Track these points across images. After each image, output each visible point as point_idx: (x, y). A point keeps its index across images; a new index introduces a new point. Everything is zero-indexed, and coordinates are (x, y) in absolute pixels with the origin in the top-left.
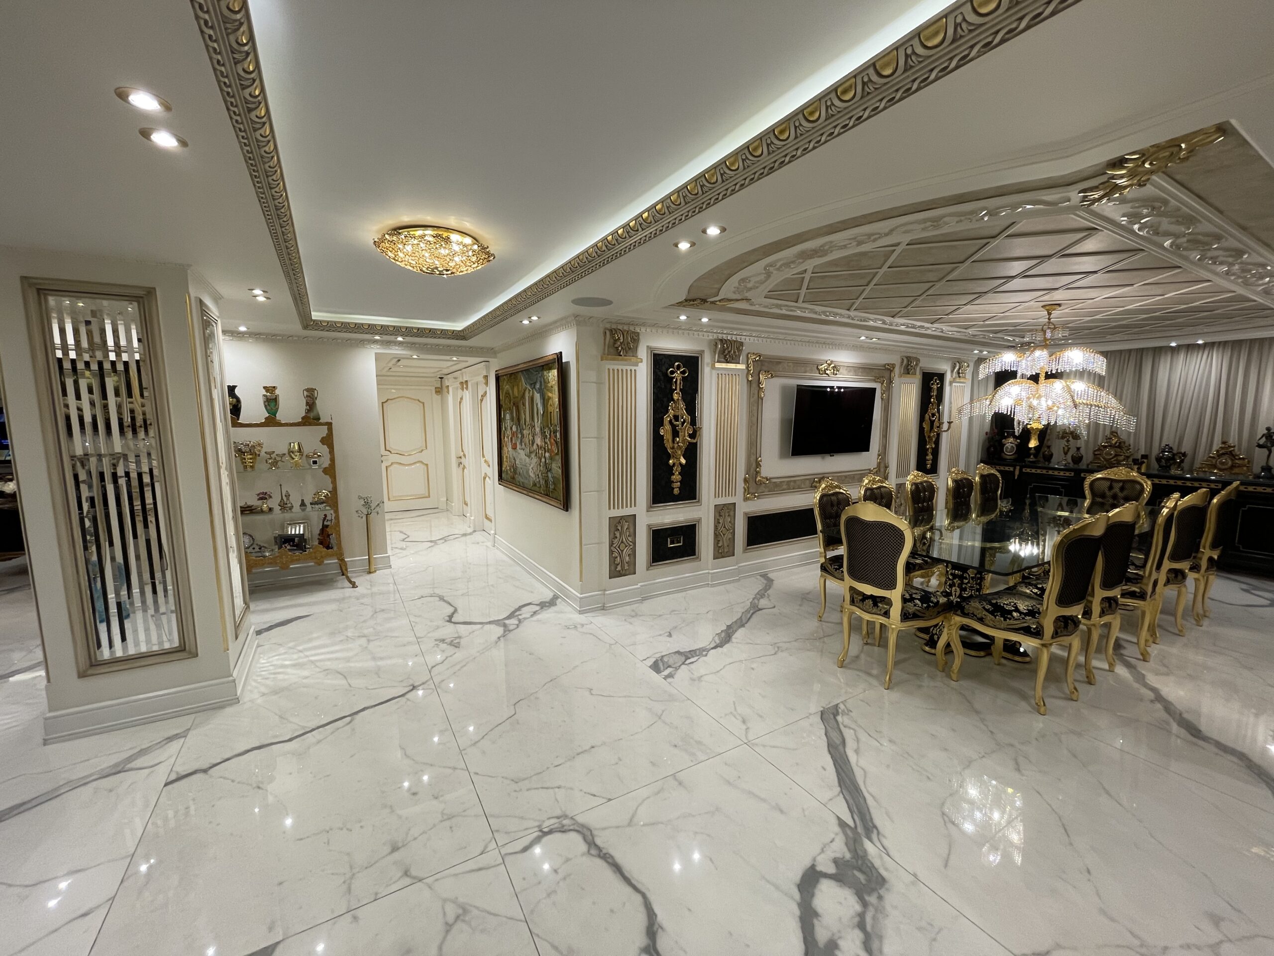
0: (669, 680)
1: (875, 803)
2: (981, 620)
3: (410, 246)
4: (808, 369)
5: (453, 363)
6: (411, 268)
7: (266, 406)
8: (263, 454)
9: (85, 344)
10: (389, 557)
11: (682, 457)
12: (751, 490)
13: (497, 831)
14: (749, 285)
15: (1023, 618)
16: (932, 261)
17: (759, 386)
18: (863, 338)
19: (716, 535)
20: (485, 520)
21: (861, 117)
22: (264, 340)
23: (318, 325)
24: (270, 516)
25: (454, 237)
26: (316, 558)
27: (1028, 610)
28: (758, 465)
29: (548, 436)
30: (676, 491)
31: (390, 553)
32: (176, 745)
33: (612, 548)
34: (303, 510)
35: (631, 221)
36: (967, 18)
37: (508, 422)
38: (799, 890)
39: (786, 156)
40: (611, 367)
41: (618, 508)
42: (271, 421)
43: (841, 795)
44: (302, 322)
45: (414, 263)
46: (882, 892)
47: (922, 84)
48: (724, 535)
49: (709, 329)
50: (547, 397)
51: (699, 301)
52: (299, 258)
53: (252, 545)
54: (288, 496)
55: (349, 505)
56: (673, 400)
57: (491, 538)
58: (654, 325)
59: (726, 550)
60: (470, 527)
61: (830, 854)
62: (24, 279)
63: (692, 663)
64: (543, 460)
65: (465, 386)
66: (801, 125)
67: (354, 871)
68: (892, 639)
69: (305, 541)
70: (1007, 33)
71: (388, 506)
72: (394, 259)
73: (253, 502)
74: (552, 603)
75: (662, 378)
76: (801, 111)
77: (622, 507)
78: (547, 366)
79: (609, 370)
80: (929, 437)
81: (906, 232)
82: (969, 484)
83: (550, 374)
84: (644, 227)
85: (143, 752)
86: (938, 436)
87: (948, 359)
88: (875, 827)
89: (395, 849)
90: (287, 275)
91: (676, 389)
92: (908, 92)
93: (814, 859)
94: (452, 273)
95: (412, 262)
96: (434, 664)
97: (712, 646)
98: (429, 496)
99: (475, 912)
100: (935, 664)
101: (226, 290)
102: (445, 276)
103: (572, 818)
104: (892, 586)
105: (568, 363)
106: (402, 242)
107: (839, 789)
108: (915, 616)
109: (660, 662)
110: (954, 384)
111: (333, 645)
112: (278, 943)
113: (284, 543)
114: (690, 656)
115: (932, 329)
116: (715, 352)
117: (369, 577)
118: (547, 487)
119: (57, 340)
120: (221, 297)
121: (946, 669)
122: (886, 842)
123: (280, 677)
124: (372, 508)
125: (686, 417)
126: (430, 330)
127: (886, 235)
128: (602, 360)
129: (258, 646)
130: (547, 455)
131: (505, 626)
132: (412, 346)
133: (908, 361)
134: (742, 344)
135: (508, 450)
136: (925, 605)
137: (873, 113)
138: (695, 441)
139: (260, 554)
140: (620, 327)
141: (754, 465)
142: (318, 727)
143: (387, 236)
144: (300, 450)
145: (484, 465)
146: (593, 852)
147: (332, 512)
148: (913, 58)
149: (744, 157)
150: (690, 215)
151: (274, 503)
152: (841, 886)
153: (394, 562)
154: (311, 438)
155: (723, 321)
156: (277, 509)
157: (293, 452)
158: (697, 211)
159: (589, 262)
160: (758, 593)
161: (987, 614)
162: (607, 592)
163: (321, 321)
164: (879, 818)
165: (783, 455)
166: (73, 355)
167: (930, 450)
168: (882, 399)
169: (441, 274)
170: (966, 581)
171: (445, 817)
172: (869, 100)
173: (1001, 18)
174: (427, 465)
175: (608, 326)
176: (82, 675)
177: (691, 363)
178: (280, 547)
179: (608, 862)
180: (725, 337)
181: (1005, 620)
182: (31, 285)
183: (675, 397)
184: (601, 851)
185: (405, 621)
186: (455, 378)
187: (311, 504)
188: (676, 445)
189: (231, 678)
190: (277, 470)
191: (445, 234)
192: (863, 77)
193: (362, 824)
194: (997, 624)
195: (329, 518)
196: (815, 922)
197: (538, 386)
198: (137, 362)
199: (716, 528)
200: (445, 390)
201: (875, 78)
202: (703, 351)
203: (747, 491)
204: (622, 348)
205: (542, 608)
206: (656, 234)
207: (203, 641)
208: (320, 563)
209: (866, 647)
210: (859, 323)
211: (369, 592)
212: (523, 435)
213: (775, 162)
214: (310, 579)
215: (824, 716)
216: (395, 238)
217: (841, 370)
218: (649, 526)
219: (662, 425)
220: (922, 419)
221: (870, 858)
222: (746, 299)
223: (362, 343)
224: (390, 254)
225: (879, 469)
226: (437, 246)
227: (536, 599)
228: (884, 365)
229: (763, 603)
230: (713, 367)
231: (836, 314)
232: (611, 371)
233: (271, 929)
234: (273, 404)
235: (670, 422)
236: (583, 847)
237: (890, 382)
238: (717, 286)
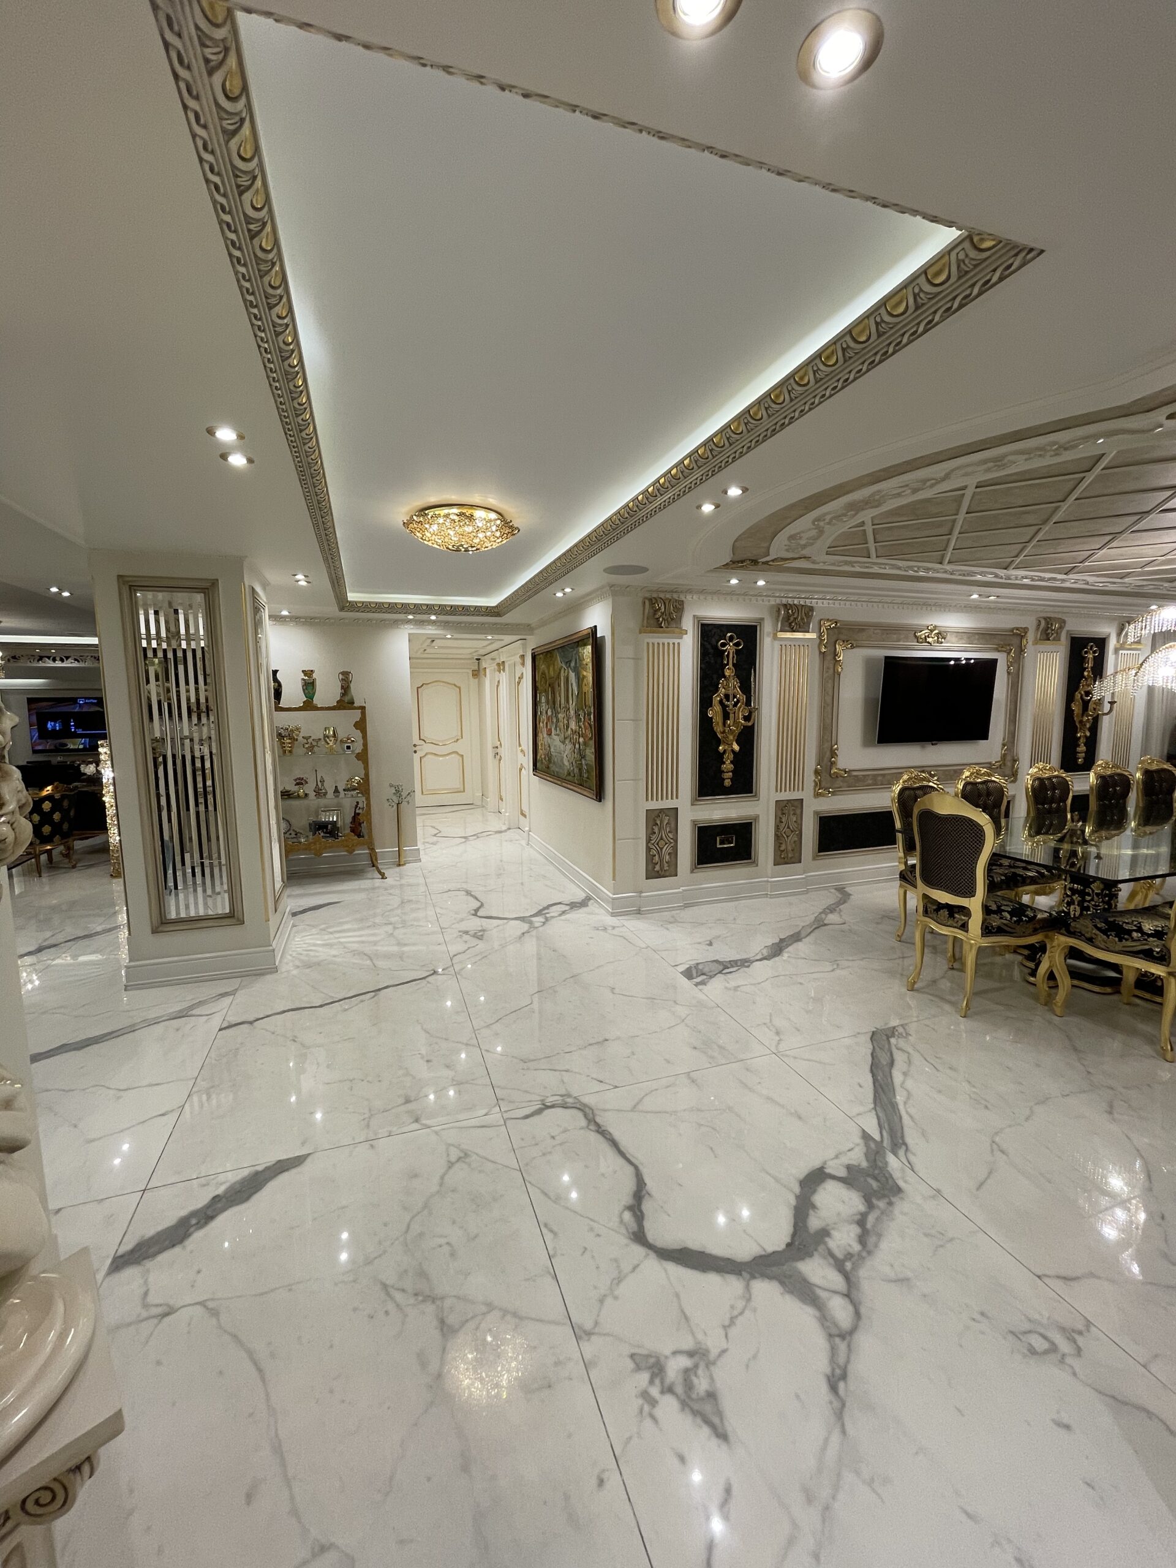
0: (700, 987)
1: (912, 1123)
2: (1090, 941)
3: (436, 526)
4: (902, 636)
5: (489, 642)
6: (438, 547)
7: (304, 690)
8: (300, 738)
9: (163, 634)
10: (418, 849)
11: (734, 743)
12: (823, 784)
13: (502, 1099)
14: (803, 542)
15: (1146, 940)
16: (1021, 503)
17: (835, 659)
18: (975, 596)
19: (778, 837)
20: (520, 815)
21: (848, 379)
22: (304, 624)
23: (354, 607)
24: (305, 802)
25: (479, 514)
26: (347, 846)
27: (1155, 930)
28: (833, 754)
29: (583, 720)
30: (727, 783)
31: (420, 846)
32: (227, 1000)
33: (649, 845)
34: (337, 797)
35: (649, 487)
36: (924, 289)
37: (543, 707)
38: (801, 1185)
39: (785, 418)
40: (651, 641)
41: (657, 800)
42: (309, 705)
43: (874, 1112)
44: (338, 604)
45: (440, 541)
46: (893, 1199)
47: (897, 348)
48: (788, 837)
49: (770, 593)
50: (581, 677)
51: (748, 562)
52: (337, 543)
53: (289, 830)
54: (322, 781)
55: (381, 793)
56: (724, 676)
57: (526, 835)
58: (702, 592)
59: (790, 855)
60: (505, 824)
61: (845, 1160)
62: (120, 577)
63: (731, 972)
64: (577, 746)
65: (502, 668)
66: (793, 389)
67: (372, 1113)
68: (970, 959)
69: (338, 829)
70: (963, 299)
71: (419, 799)
72: (422, 539)
73: (291, 787)
74: (583, 904)
75: (711, 651)
76: (791, 376)
77: (662, 799)
78: (581, 642)
79: (648, 644)
80: (1081, 722)
81: (966, 474)
82: (1125, 783)
83: (585, 651)
84: (662, 493)
85: (201, 1003)
86: (1096, 720)
87: (1111, 619)
88: (905, 1144)
89: (408, 1101)
90: (326, 560)
91: (728, 664)
92: (886, 356)
93: (825, 1163)
94: (477, 549)
95: (438, 541)
96: (455, 953)
97: (758, 957)
98: (464, 791)
99: (474, 1157)
100: (1036, 998)
101: (274, 577)
102: (471, 553)
103: (575, 1098)
104: (970, 892)
105: (603, 638)
106: (428, 523)
107: (872, 1106)
108: (1000, 931)
109: (693, 969)
110: (1121, 652)
111: (359, 929)
112: (309, 1154)
113: (319, 829)
114: (729, 966)
115: (1072, 580)
116: (778, 621)
117: (397, 869)
118: (581, 776)
119: (143, 630)
120: (269, 584)
121: (1048, 1002)
122: (912, 1158)
123: (312, 954)
124: (403, 797)
125: (740, 695)
126: (463, 607)
127: (943, 479)
128: (640, 633)
129: (294, 926)
130: (581, 740)
131: (531, 923)
132: (446, 625)
133: (1047, 623)
134: (811, 609)
135: (543, 736)
136: (1015, 919)
137: (858, 375)
138: (750, 724)
139: (295, 840)
140: (662, 595)
141: (828, 754)
142: (345, 999)
143: (415, 518)
144: (334, 735)
145: (520, 755)
146: (592, 1127)
147: (364, 799)
148: (883, 325)
149: (746, 421)
150: (704, 479)
151: (309, 789)
152: (848, 1189)
153: (422, 856)
154: (344, 722)
155: (786, 583)
156: (312, 794)
157: (328, 737)
158: (710, 475)
159: (614, 530)
160: (827, 908)
161: (1098, 932)
162: (644, 894)
163: (356, 602)
164: (911, 1136)
165: (867, 743)
166: (154, 644)
167: (1082, 740)
168: (1009, 673)
169: (467, 550)
170: (1088, 898)
171: (454, 1083)
172: (851, 364)
173: (954, 287)
174: (462, 756)
175: (648, 595)
176: (155, 931)
177: (748, 634)
178: (314, 834)
179: (605, 1137)
180: (790, 601)
181: (1120, 940)
182: (125, 583)
183: (727, 673)
184: (600, 1128)
185: (431, 913)
186: (493, 659)
187: (344, 790)
188: (727, 729)
189: (271, 948)
190: (313, 755)
191: (468, 512)
192: (842, 344)
193: (380, 1079)
194: (1109, 945)
195: (360, 805)
196: (811, 1212)
197: (573, 664)
198: (203, 648)
199: (777, 828)
200: (482, 672)
201: (852, 344)
202: (763, 619)
203: (818, 785)
204: (663, 619)
205: (572, 908)
206: (674, 498)
207: (249, 908)
208: (351, 852)
209: (951, 972)
210: (960, 577)
211: (398, 883)
212: (558, 720)
213: (776, 424)
214: (342, 869)
215: (875, 1037)
216: (421, 519)
217: (949, 637)
218: (694, 823)
219: (711, 705)
220: (1069, 698)
221: (889, 1169)
222: (805, 558)
223: (396, 623)
224: (418, 534)
225: (1005, 764)
226: (461, 524)
227: (567, 898)
228: (1012, 630)
229: (832, 918)
230: (775, 637)
231: (928, 569)
232: (651, 645)
233: (303, 1144)
234: (310, 688)
235: (721, 702)
236: (583, 1122)
237: (1021, 650)
238: (766, 545)
